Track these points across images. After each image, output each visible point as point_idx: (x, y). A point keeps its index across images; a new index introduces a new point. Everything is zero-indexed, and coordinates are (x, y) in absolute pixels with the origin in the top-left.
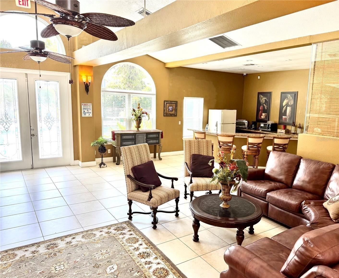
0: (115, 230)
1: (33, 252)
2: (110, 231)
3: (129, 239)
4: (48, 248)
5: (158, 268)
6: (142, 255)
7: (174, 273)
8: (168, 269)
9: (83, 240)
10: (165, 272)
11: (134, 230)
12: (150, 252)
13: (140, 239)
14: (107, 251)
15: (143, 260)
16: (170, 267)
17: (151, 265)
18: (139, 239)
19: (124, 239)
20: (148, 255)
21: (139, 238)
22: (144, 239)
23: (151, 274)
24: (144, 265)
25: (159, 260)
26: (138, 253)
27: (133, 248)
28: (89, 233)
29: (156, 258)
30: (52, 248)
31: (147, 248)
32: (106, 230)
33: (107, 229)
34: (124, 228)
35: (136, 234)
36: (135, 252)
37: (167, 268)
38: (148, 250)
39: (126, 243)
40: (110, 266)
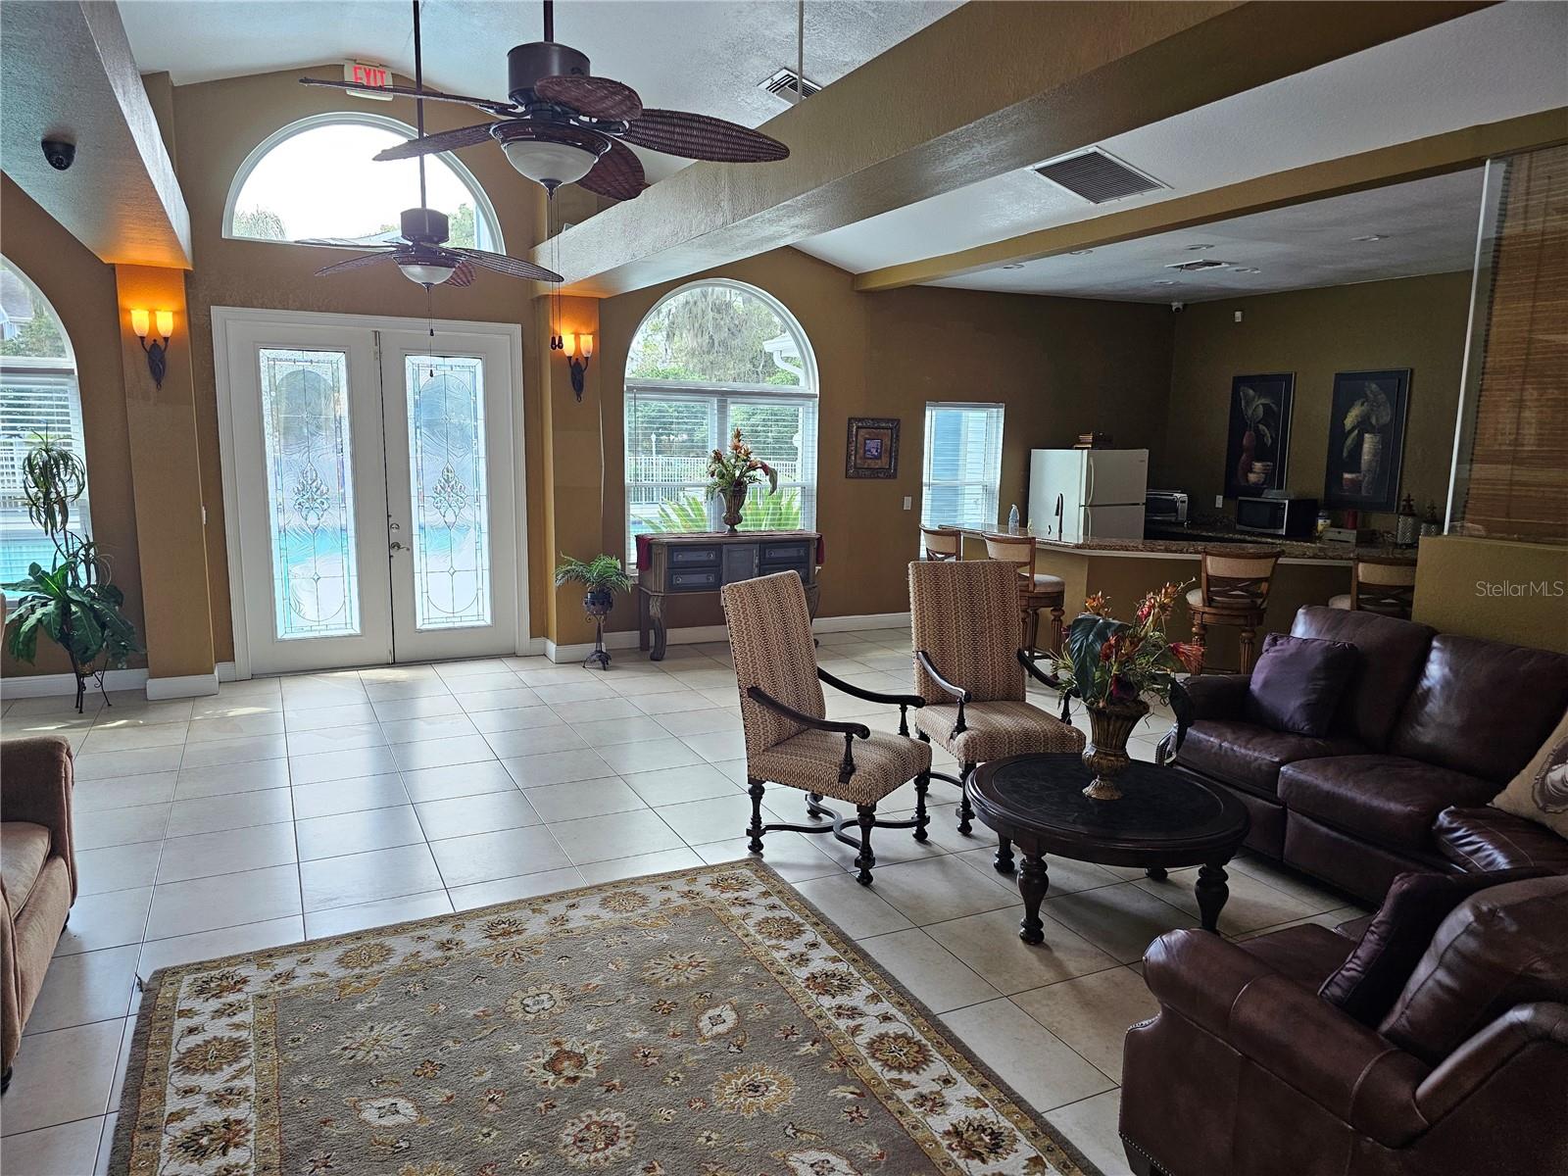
0: (714, 886)
1: (444, 946)
2: (696, 889)
3: (767, 920)
4: (492, 931)
5: (887, 1034)
6: (822, 983)
7: (949, 1058)
8: (924, 1042)
9: (606, 915)
10: (917, 1052)
11: (779, 892)
12: (850, 974)
13: (808, 927)
14: (692, 957)
15: (826, 1001)
16: (932, 1034)
17: (859, 1021)
18: (802, 925)
19: (751, 922)
20: (845, 986)
21: (802, 921)
22: (822, 927)
23: (864, 1052)
24: (832, 1018)
25: (886, 1007)
26: (803, 973)
27: (786, 954)
28: (624, 891)
29: (874, 998)
30: (505, 934)
31: (835, 960)
32: (680, 885)
33: (683, 880)
34: (744, 884)
35: (792, 907)
36: (794, 970)
37: (918, 1036)
38: (842, 968)
39: (759, 937)
40: (711, 1013)
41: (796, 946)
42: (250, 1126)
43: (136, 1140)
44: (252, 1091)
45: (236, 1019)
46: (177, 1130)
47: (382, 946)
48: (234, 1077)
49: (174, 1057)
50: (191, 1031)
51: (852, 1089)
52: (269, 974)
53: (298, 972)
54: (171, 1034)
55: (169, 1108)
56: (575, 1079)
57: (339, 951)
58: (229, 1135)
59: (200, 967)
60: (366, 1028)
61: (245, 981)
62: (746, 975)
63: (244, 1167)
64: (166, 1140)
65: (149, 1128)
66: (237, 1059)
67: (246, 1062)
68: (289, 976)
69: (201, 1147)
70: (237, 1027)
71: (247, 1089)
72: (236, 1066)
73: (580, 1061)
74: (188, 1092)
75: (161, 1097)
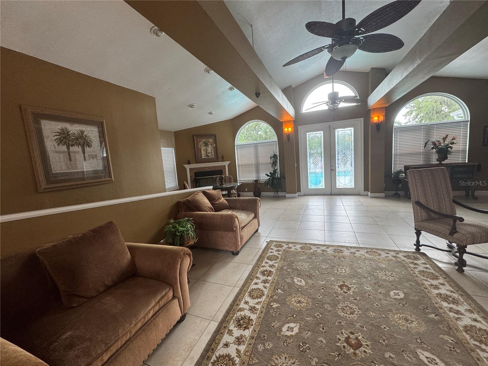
0: (405, 257)
1: (323, 251)
2: (398, 256)
3: (423, 271)
4: (335, 251)
5: (475, 326)
6: (444, 298)
9: (367, 255)
11: (431, 264)
12: (459, 299)
13: (441, 278)
14: (392, 274)
15: (445, 304)
17: (460, 316)
18: (439, 277)
19: (416, 270)
20: (455, 302)
21: (439, 275)
22: (448, 280)
23: (462, 329)
24: (447, 311)
25: (476, 316)
26: (436, 292)
27: (429, 283)
29: (471, 311)
30: (338, 252)
31: (452, 292)
32: (393, 254)
33: (395, 253)
34: (416, 259)
35: (435, 270)
36: (432, 289)
38: (456, 296)
39: (419, 275)
40: (395, 291)
41: (435, 282)
42: (274, 273)
43: (256, 268)
44: (276, 267)
45: (279, 253)
46: (262, 269)
47: (310, 247)
48: (274, 263)
49: (267, 256)
50: (271, 252)
51: (452, 339)
52: (287, 246)
53: (293, 247)
54: (268, 252)
55: (263, 265)
56: (346, 293)
57: (301, 246)
58: (270, 273)
59: (277, 242)
60: (301, 263)
61: (283, 246)
62: (411, 285)
63: (270, 281)
64: (260, 270)
65: (258, 267)
66: (276, 260)
67: (277, 261)
68: (291, 248)
69: (264, 273)
70: (278, 254)
71: (276, 266)
72: (276, 261)
73: (349, 289)
74: (267, 263)
75: (262, 262)
